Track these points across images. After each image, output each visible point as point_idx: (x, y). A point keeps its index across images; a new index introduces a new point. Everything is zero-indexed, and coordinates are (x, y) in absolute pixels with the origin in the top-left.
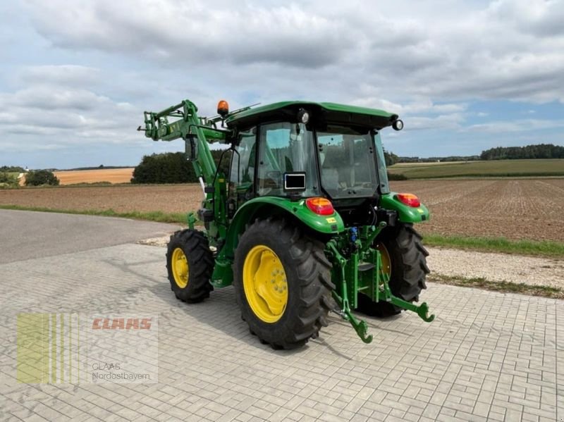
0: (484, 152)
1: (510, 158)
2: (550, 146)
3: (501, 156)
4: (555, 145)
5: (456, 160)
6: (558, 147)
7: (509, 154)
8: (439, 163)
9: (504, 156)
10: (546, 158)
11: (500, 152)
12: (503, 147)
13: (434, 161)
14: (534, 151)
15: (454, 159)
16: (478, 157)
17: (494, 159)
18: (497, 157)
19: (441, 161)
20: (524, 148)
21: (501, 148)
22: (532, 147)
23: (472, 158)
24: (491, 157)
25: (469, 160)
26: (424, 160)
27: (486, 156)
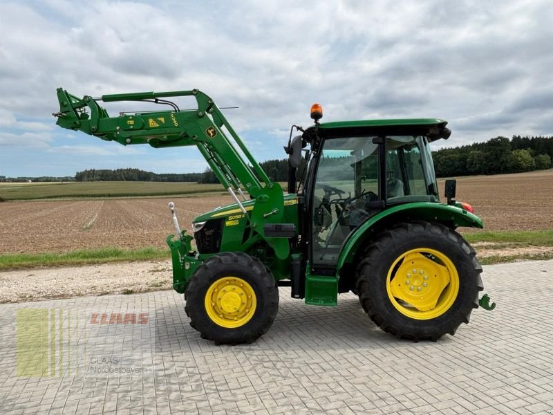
0: (78, 173)
1: (103, 180)
2: (136, 171)
3: (95, 178)
4: (140, 170)
5: (50, 181)
6: (142, 171)
7: (102, 176)
8: (30, 182)
9: (98, 178)
10: (134, 180)
11: (94, 174)
12: (97, 169)
13: (25, 181)
14: (124, 174)
15: (48, 179)
16: (72, 178)
17: (89, 181)
18: (91, 178)
19: (33, 181)
20: (114, 171)
21: (94, 170)
22: (121, 170)
23: (66, 179)
24: (86, 179)
25: (63, 181)
26: (13, 180)
27: (80, 177)
